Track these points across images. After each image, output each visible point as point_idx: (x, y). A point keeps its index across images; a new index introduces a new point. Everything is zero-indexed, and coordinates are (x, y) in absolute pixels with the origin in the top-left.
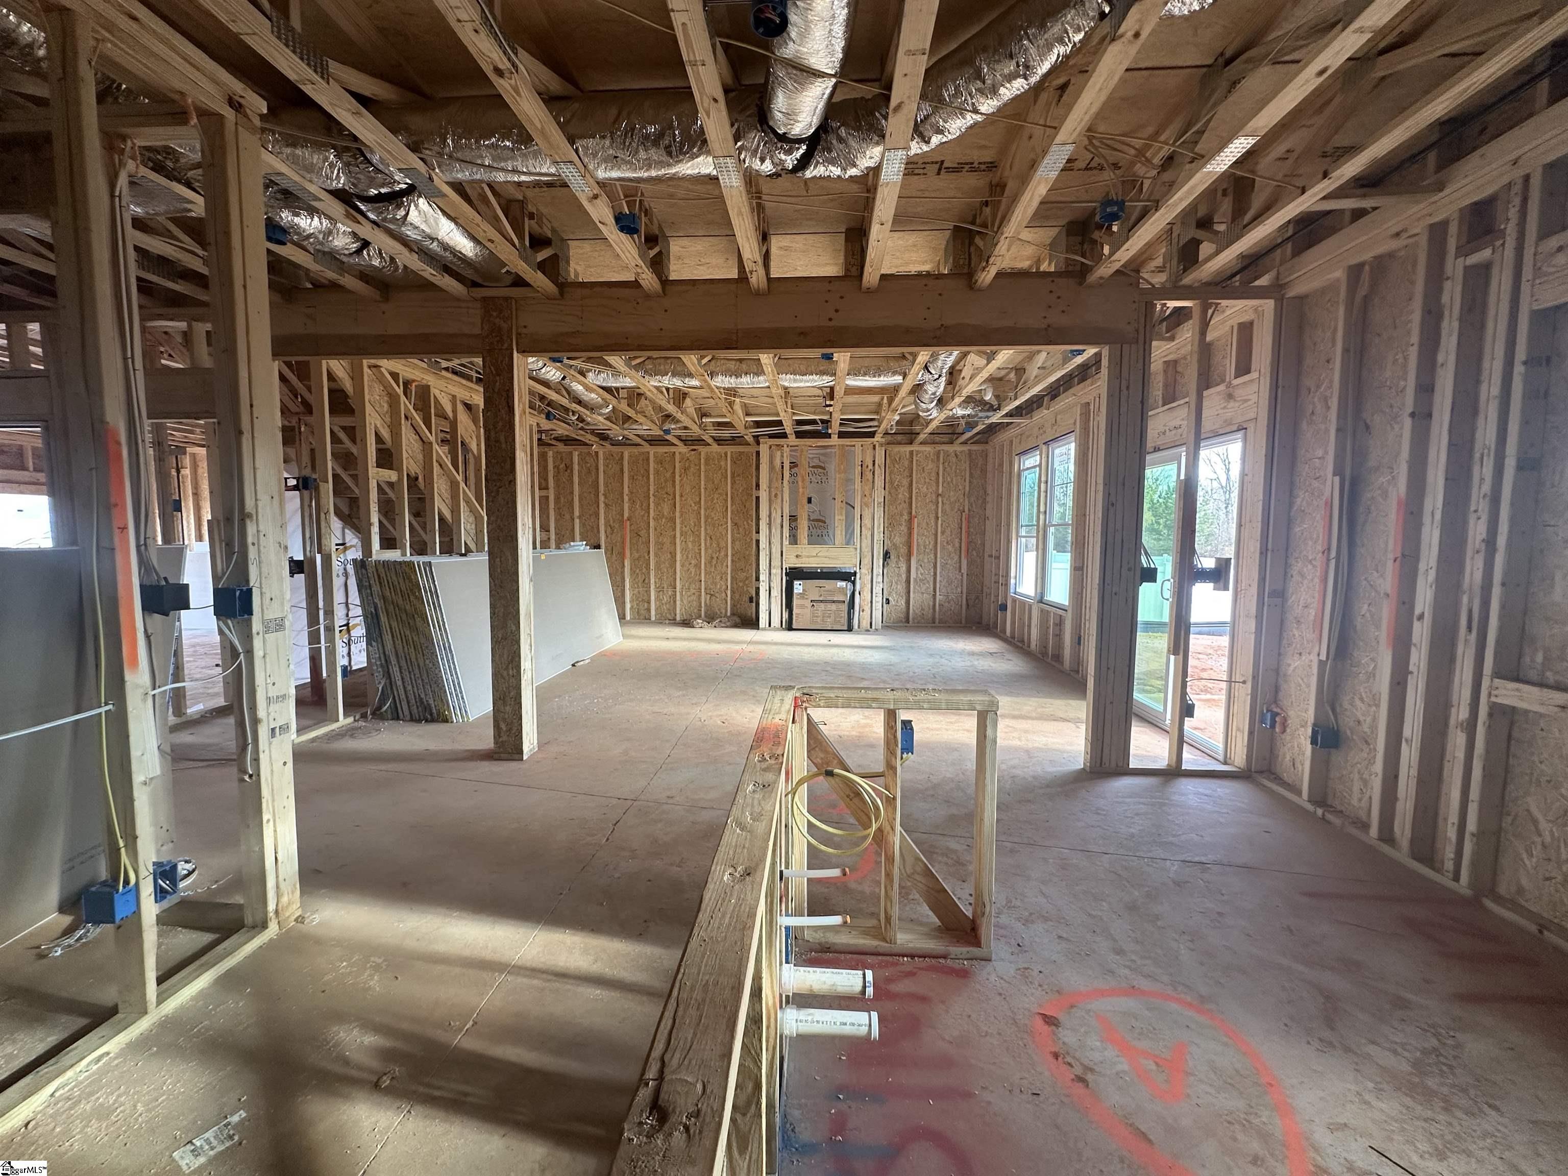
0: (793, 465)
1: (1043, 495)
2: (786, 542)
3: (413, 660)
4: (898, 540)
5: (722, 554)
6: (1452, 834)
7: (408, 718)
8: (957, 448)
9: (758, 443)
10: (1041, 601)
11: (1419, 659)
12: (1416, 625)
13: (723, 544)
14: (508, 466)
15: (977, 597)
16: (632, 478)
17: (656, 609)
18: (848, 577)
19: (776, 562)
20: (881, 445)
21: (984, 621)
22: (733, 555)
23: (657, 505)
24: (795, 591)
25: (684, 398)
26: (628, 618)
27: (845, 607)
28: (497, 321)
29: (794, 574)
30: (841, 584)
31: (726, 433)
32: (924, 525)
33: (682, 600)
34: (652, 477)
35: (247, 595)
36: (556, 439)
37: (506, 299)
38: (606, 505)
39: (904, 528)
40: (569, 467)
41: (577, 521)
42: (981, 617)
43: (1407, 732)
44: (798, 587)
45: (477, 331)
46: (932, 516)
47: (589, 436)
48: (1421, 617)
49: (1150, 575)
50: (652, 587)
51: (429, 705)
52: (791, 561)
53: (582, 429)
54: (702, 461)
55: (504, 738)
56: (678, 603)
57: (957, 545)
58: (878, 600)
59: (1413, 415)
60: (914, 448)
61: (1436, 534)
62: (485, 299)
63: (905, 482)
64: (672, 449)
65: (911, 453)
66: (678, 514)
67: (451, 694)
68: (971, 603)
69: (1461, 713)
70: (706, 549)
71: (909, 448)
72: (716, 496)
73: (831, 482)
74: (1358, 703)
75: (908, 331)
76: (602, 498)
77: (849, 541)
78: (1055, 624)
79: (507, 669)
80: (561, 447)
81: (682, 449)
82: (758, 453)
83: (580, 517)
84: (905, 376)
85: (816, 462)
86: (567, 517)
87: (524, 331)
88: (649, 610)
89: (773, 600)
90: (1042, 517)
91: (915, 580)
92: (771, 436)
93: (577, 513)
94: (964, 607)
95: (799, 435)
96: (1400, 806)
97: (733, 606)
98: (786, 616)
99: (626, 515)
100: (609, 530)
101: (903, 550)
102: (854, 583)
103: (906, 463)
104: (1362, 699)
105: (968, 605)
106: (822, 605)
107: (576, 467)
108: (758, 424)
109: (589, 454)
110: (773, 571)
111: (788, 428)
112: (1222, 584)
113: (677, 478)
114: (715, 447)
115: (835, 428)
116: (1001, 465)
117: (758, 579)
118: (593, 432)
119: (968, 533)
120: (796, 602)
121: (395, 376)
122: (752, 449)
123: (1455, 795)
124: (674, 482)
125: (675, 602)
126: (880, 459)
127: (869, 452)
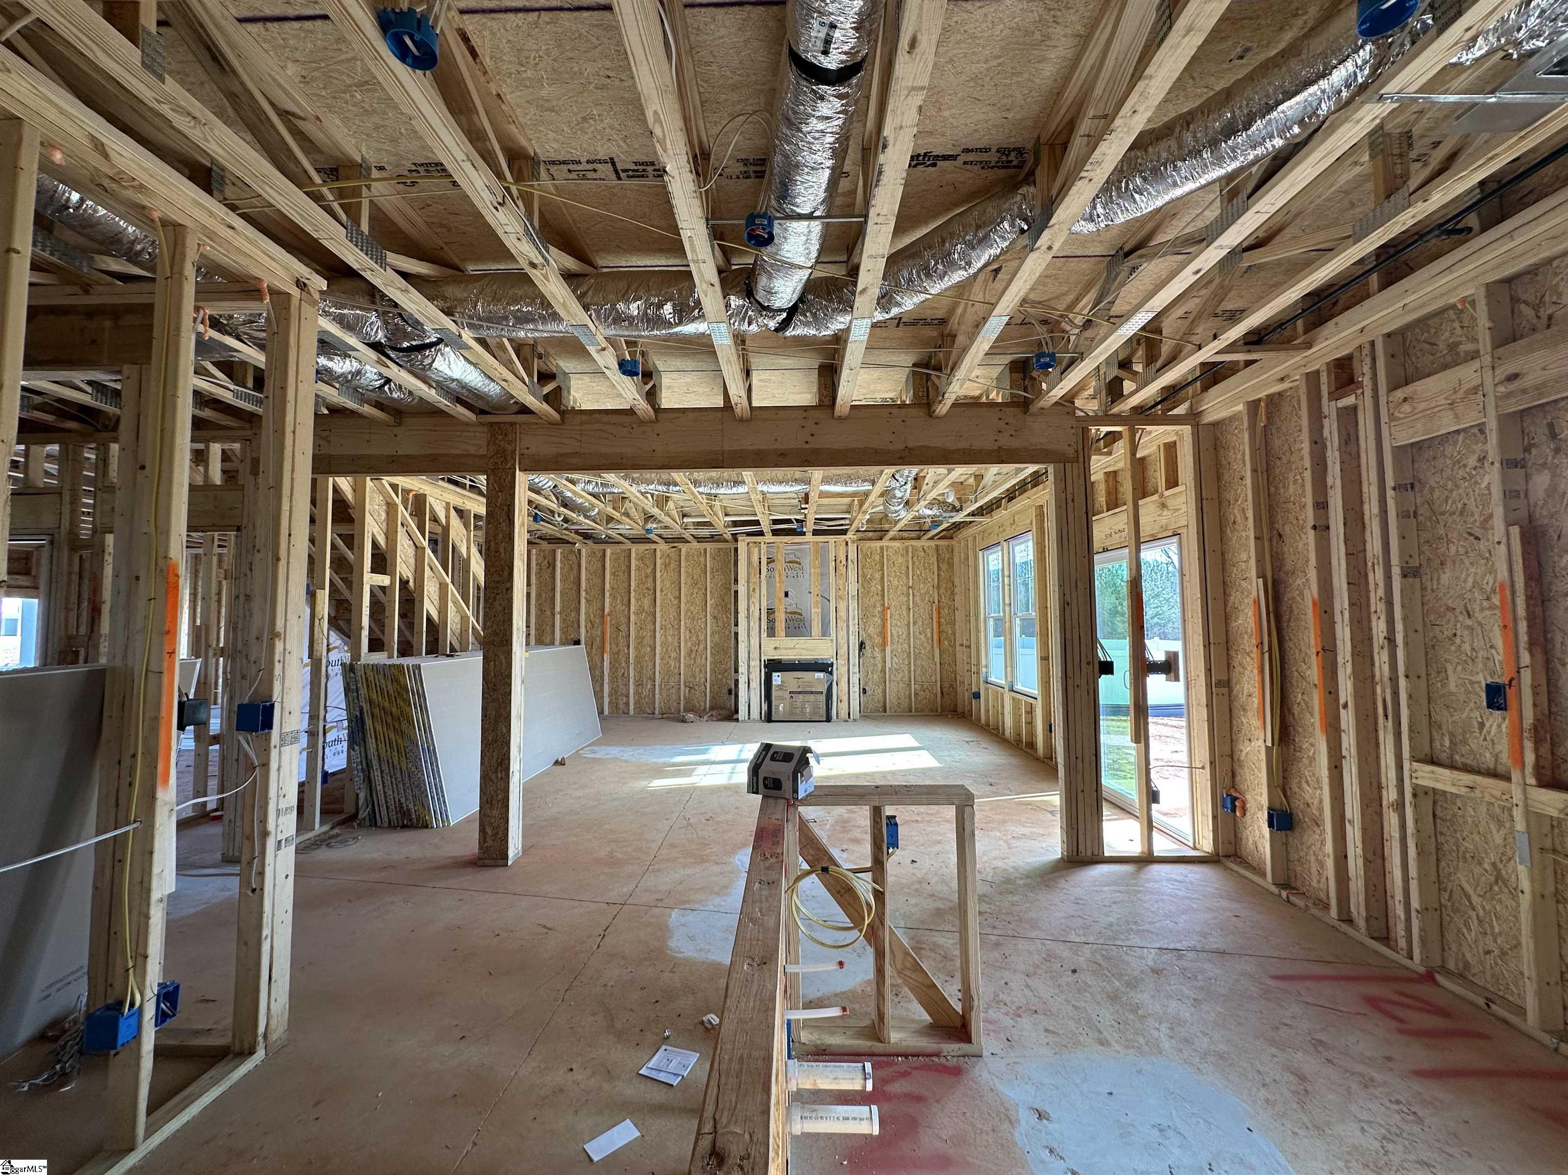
0: (770, 561)
1: (1007, 587)
2: (764, 635)
3: (396, 763)
4: (871, 630)
5: (702, 647)
6: (1400, 911)
7: (386, 825)
8: (923, 543)
9: (736, 541)
10: (1012, 690)
11: (1349, 742)
12: (1343, 712)
13: (702, 637)
14: (506, 573)
15: (951, 686)
16: (613, 574)
17: (635, 703)
18: (824, 667)
19: (755, 655)
20: (853, 542)
21: (960, 709)
22: (712, 648)
23: (637, 600)
24: (774, 683)
25: (667, 501)
26: (606, 712)
27: (823, 698)
28: (502, 443)
29: (773, 666)
30: (820, 675)
31: (705, 532)
32: (897, 617)
33: (661, 694)
34: (633, 573)
35: (269, 711)
36: (540, 538)
37: (512, 424)
38: (588, 601)
39: (877, 620)
40: (552, 565)
41: (558, 617)
42: (956, 705)
43: (1348, 814)
44: (777, 678)
45: (483, 452)
46: (904, 608)
47: (573, 535)
48: (1345, 706)
49: (1107, 668)
50: (632, 681)
51: (409, 810)
52: (770, 653)
53: (566, 529)
54: (683, 557)
55: (490, 843)
56: (657, 696)
57: (929, 635)
58: (855, 690)
59: (1315, 527)
60: (884, 543)
61: (1347, 630)
62: (491, 424)
63: (878, 576)
64: (653, 546)
65: (882, 548)
66: (658, 609)
67: (433, 798)
68: (945, 690)
69: (1390, 795)
70: (686, 642)
71: (878, 544)
72: (696, 591)
73: (807, 576)
74: (1304, 785)
75: (876, 452)
76: (583, 594)
77: (825, 633)
78: (1027, 713)
79: (496, 772)
80: (544, 545)
81: (662, 547)
82: (736, 550)
83: (560, 613)
84: (873, 483)
85: (792, 558)
86: (548, 613)
87: (526, 452)
88: (627, 704)
89: (752, 692)
90: (1007, 609)
91: (890, 669)
92: (749, 534)
93: (558, 608)
94: (939, 695)
95: (775, 533)
96: (1352, 885)
97: (713, 698)
98: (765, 707)
99: (607, 610)
100: (589, 625)
101: (878, 640)
102: (831, 673)
103: (877, 558)
104: (1307, 782)
105: (942, 692)
106: (801, 696)
107: (558, 564)
108: (735, 524)
109: (572, 551)
110: (752, 663)
111: (765, 526)
112: (1172, 674)
113: (658, 574)
114: (695, 544)
115: (810, 526)
116: (967, 559)
117: (736, 671)
118: (577, 532)
119: (939, 622)
120: (774, 693)
121: (394, 487)
122: (733, 546)
123: (1397, 873)
124: (655, 577)
125: (654, 695)
126: (852, 555)
127: (842, 549)
